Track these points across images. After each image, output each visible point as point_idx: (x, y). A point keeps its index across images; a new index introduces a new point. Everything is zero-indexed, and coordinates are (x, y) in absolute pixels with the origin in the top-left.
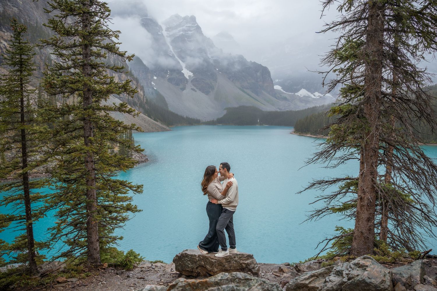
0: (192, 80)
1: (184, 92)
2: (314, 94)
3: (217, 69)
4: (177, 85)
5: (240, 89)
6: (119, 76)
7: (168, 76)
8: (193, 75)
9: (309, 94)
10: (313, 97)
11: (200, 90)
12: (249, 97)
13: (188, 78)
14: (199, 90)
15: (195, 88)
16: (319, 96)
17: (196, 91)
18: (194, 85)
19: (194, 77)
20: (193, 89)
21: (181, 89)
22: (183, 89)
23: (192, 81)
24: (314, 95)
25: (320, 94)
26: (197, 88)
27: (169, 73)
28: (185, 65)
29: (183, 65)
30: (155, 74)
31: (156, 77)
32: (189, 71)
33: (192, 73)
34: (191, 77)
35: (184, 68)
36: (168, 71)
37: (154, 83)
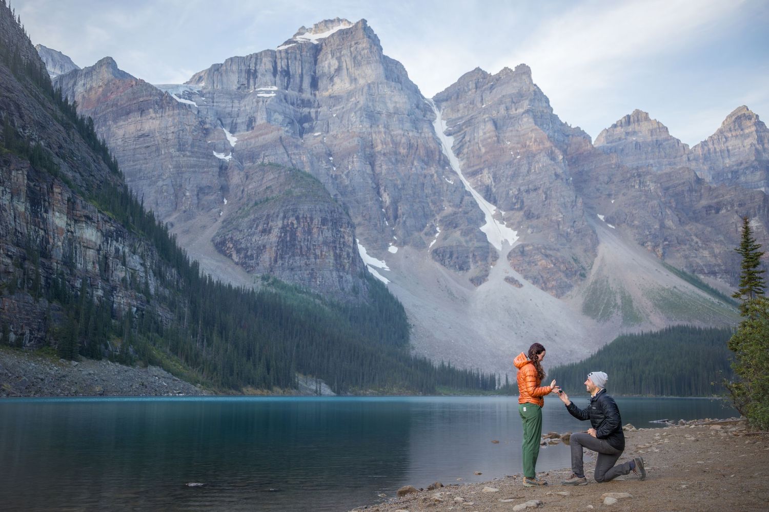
0: (510, 253)
1: (482, 288)
3: (601, 217)
4: (461, 269)
5: (682, 275)
7: (435, 241)
8: (516, 238)
11: (535, 281)
12: (716, 301)
13: (498, 247)
14: (533, 283)
15: (518, 277)
17: (521, 286)
18: (516, 267)
19: (520, 243)
20: (510, 280)
21: (472, 280)
22: (478, 281)
23: (509, 256)
26: (526, 277)
27: (437, 235)
28: (495, 208)
29: (489, 209)
30: (395, 238)
31: (397, 246)
32: (507, 226)
33: (516, 232)
34: (511, 244)
35: (488, 218)
36: (438, 229)
37: (387, 265)
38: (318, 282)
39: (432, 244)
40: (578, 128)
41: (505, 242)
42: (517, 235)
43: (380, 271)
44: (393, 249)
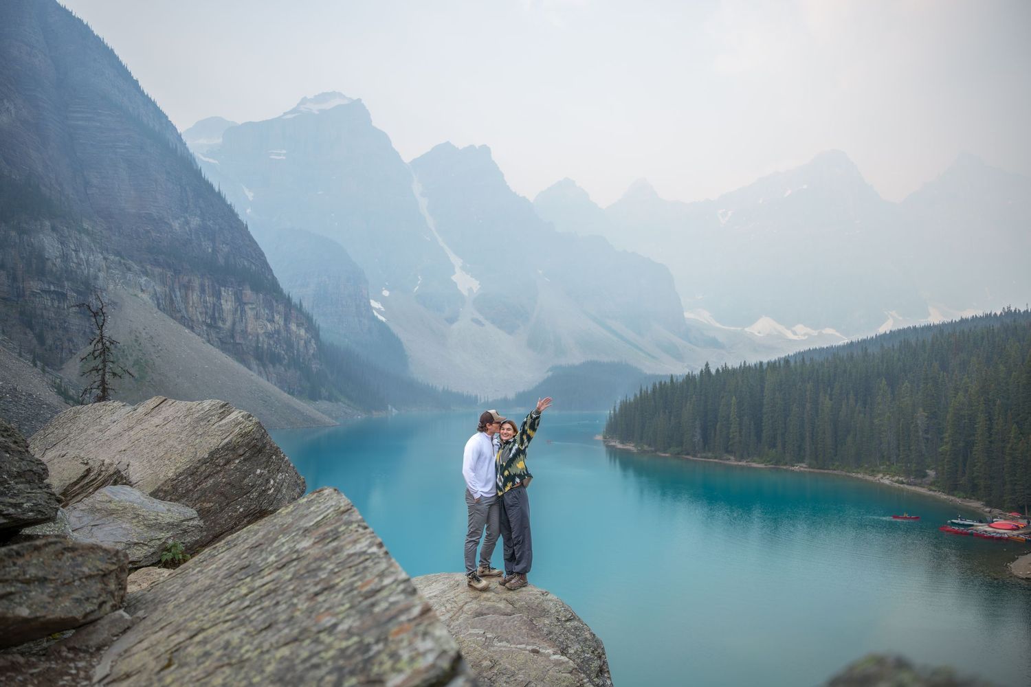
0: (475, 299)
1: (455, 326)
2: (794, 329)
3: (540, 272)
4: (438, 310)
5: (594, 319)
6: (235, 294)
8: (479, 287)
9: (780, 328)
10: (790, 336)
12: (616, 338)
13: (466, 293)
14: (492, 323)
15: (481, 318)
16: (805, 335)
17: (483, 325)
18: (479, 311)
19: (482, 291)
20: (475, 321)
21: (447, 320)
22: (451, 320)
23: (475, 301)
24: (795, 333)
25: (809, 330)
26: (487, 319)
27: (419, 282)
28: (462, 261)
29: (457, 261)
30: (387, 284)
31: (388, 291)
32: (471, 277)
33: (478, 282)
34: (475, 291)
35: (457, 270)
36: (419, 277)
37: (382, 306)
38: (344, 325)
39: (416, 289)
40: (524, 197)
41: (470, 290)
42: (479, 284)
43: (379, 311)
44: (386, 293)
